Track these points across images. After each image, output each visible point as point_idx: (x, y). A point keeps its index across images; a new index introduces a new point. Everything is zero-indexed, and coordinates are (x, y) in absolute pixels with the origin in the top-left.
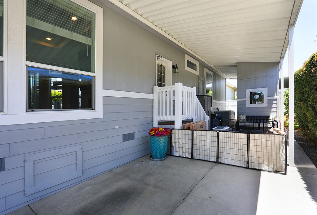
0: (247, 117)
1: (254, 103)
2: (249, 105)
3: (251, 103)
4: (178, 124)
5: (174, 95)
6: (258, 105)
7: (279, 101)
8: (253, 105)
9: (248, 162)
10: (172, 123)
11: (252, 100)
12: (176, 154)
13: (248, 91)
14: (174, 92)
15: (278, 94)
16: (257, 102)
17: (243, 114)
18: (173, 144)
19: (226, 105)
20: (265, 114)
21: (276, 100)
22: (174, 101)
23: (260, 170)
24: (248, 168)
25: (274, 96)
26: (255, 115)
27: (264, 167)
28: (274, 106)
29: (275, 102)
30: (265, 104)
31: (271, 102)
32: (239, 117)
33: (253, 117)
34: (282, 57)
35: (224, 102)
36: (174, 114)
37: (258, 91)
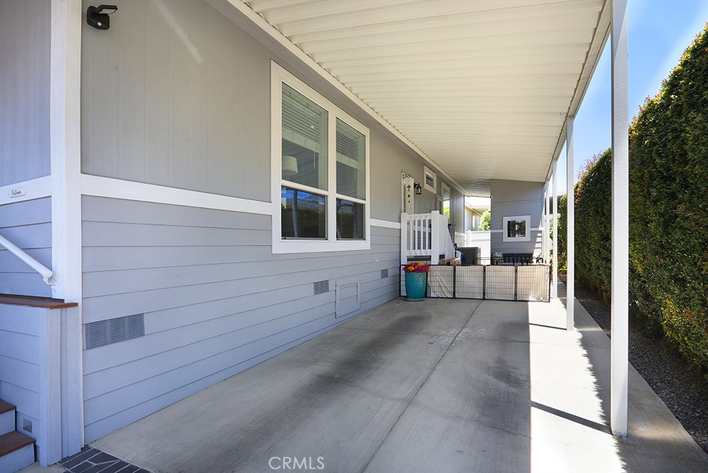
0: (505, 256)
1: (513, 236)
2: (506, 239)
3: (509, 236)
4: (435, 260)
5: (430, 226)
6: (518, 238)
7: (544, 233)
8: (512, 239)
9: (516, 295)
10: (429, 258)
11: (511, 232)
12: (433, 295)
13: (506, 220)
14: (430, 221)
15: (544, 224)
16: (517, 235)
17: (499, 251)
18: (429, 283)
19: (465, 239)
20: (527, 251)
21: (541, 232)
22: (430, 234)
23: (528, 301)
24: (516, 300)
25: (538, 227)
26: (515, 253)
27: (531, 298)
28: (538, 240)
29: (539, 235)
30: (527, 238)
31: (534, 235)
32: (494, 255)
33: (512, 255)
34: (547, 179)
35: (462, 234)
36: (430, 248)
37: (519, 219)
